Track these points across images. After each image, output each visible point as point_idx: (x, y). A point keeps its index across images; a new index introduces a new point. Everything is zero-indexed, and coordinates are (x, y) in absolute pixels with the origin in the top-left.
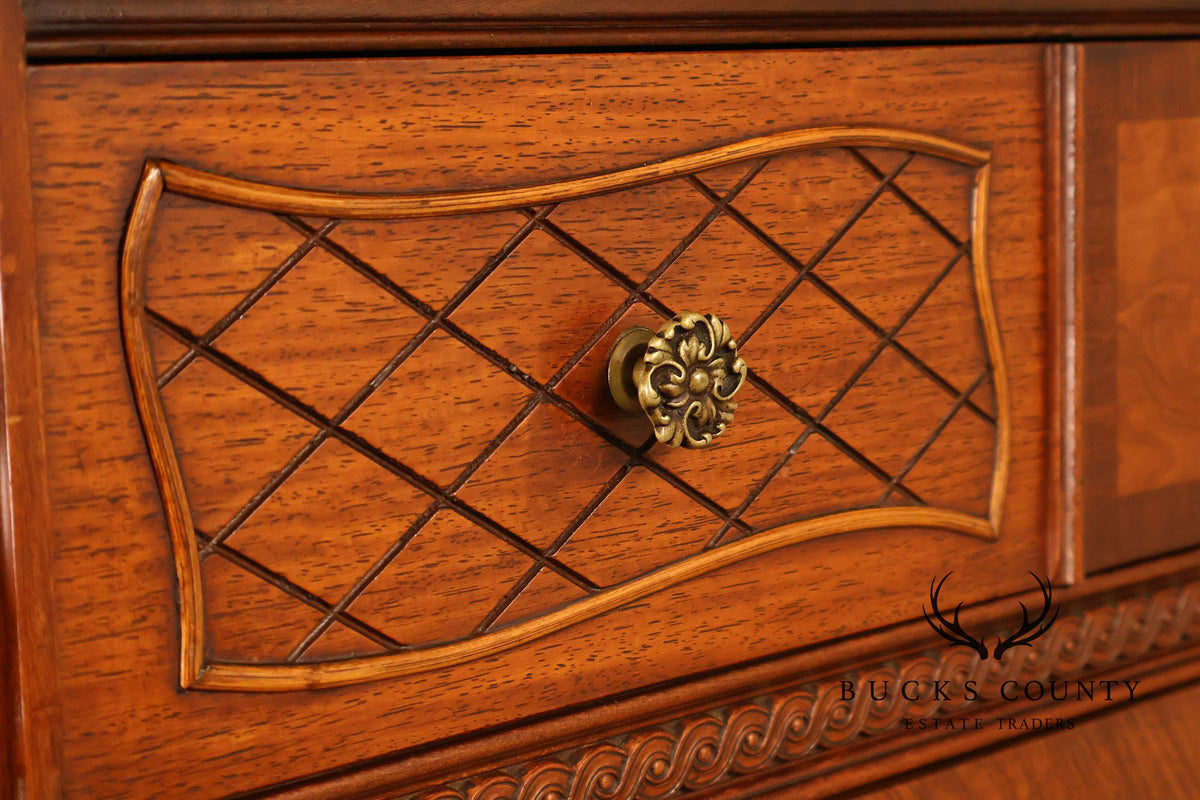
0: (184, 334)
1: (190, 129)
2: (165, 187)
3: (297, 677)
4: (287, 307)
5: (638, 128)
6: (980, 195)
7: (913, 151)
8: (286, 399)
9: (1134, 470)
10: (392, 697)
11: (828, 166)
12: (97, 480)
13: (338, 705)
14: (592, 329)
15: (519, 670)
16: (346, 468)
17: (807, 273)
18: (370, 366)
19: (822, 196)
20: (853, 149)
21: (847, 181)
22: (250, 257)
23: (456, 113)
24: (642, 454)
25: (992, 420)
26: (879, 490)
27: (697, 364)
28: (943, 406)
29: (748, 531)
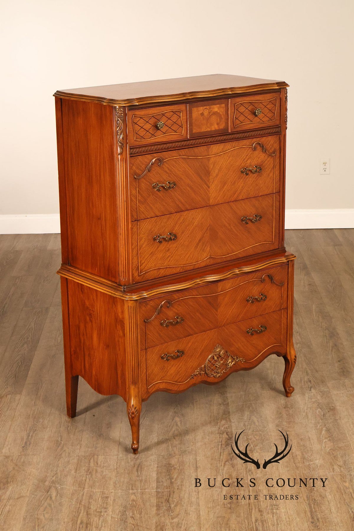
0: (135, 123)
1: (135, 113)
2: (134, 116)
3: (140, 140)
4: (140, 121)
5: (158, 111)
6: (181, 114)
7: (176, 111)
8: (140, 126)
9: (194, 131)
10: (145, 141)
11: (171, 112)
12: (131, 130)
13: (142, 142)
14: (156, 122)
15: (152, 141)
16: (142, 129)
17: (169, 119)
18: (144, 124)
19: (170, 114)
20: (172, 111)
21: (172, 113)
22: (138, 119)
23: (148, 111)
24: (159, 129)
25: (183, 128)
26: (174, 132)
27: (161, 124)
28: (179, 127)
29: (165, 134)
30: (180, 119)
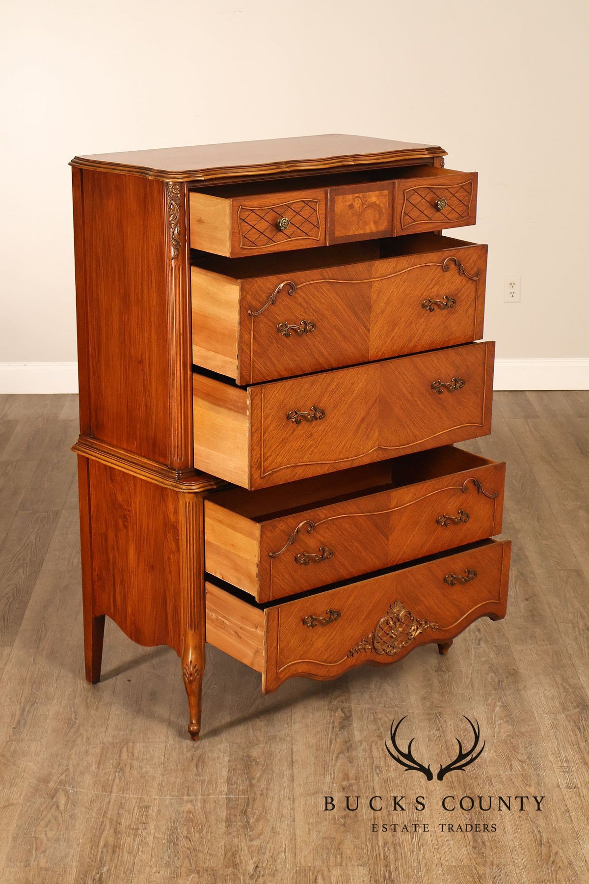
0: (242, 219)
2: (241, 208)
3: (250, 248)
4: (250, 217)
5: (280, 201)
6: (318, 205)
7: (310, 201)
8: (250, 225)
9: (337, 234)
10: (257, 250)
11: (300, 203)
12: (235, 231)
13: (253, 250)
14: (276, 219)
15: (268, 249)
16: (254, 230)
17: (298, 213)
18: (256, 222)
19: (300, 206)
20: (303, 201)
21: (303, 204)
22: (247, 213)
23: (264, 200)
24: (280, 230)
25: (319, 228)
26: (305, 235)
27: (285, 222)
28: (313, 226)
29: (291, 238)
30: (315, 214)
